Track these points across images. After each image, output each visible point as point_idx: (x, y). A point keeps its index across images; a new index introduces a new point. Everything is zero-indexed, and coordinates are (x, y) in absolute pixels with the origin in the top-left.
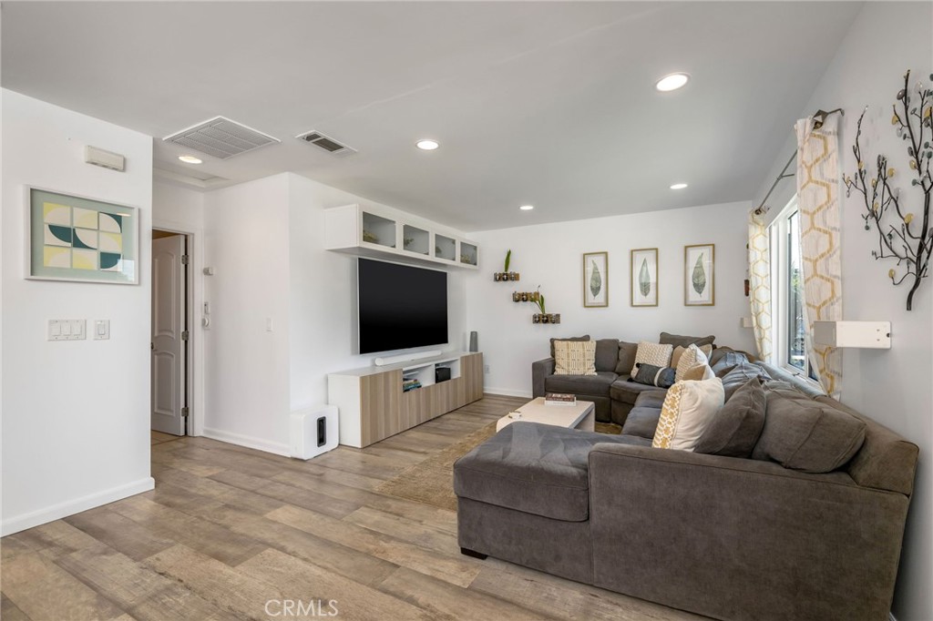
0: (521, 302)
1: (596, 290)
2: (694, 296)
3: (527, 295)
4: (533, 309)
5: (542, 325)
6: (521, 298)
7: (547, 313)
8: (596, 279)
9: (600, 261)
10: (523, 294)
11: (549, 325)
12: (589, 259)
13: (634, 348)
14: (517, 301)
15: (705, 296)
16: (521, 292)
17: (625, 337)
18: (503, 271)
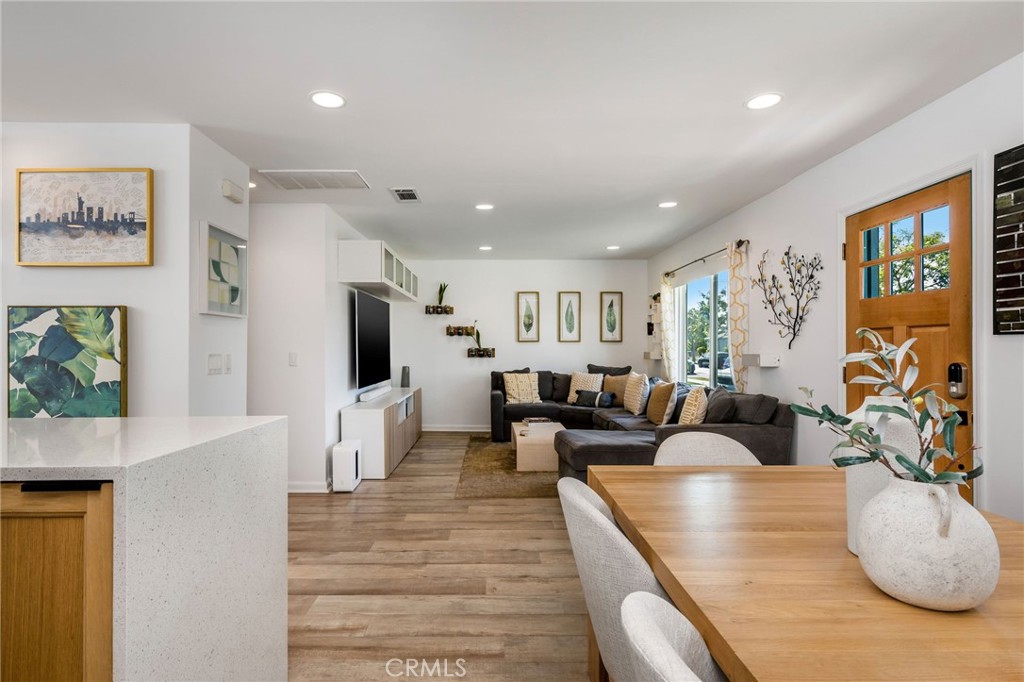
0: (456, 337)
1: (528, 326)
2: (607, 335)
3: (462, 328)
4: (469, 343)
5: (477, 360)
6: (455, 332)
7: (483, 347)
8: (529, 317)
9: (532, 299)
10: (459, 328)
11: (485, 360)
12: (523, 298)
13: (568, 379)
14: (451, 334)
15: (616, 335)
16: (456, 325)
17: (558, 369)
18: (436, 304)
